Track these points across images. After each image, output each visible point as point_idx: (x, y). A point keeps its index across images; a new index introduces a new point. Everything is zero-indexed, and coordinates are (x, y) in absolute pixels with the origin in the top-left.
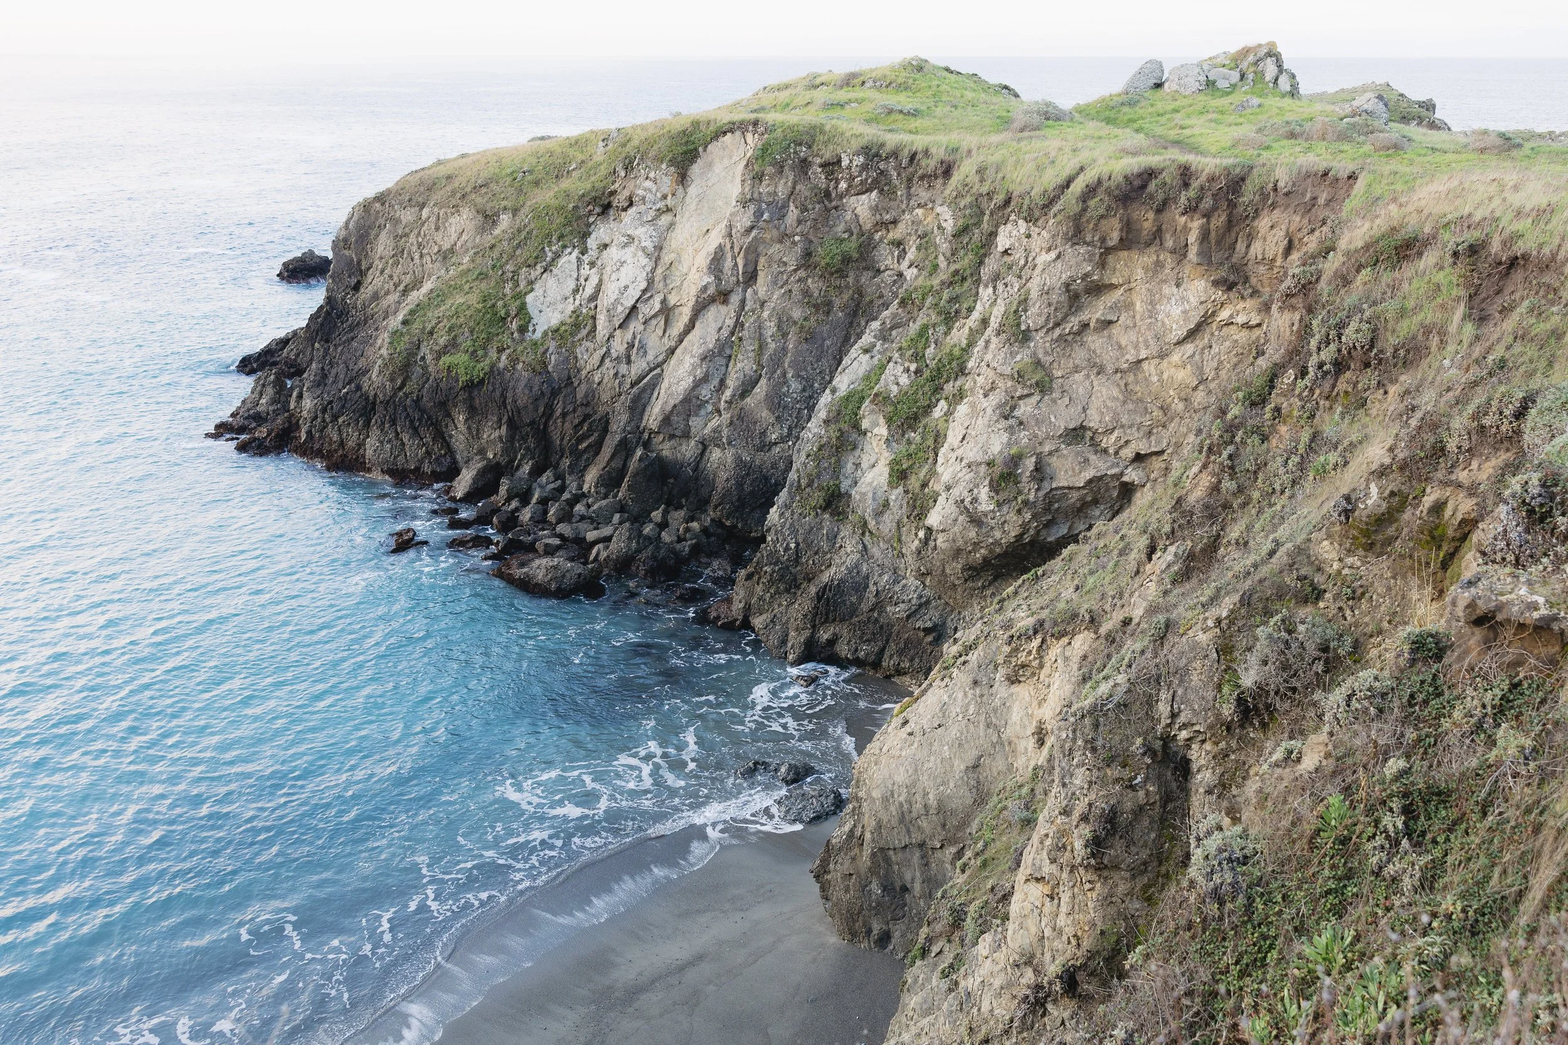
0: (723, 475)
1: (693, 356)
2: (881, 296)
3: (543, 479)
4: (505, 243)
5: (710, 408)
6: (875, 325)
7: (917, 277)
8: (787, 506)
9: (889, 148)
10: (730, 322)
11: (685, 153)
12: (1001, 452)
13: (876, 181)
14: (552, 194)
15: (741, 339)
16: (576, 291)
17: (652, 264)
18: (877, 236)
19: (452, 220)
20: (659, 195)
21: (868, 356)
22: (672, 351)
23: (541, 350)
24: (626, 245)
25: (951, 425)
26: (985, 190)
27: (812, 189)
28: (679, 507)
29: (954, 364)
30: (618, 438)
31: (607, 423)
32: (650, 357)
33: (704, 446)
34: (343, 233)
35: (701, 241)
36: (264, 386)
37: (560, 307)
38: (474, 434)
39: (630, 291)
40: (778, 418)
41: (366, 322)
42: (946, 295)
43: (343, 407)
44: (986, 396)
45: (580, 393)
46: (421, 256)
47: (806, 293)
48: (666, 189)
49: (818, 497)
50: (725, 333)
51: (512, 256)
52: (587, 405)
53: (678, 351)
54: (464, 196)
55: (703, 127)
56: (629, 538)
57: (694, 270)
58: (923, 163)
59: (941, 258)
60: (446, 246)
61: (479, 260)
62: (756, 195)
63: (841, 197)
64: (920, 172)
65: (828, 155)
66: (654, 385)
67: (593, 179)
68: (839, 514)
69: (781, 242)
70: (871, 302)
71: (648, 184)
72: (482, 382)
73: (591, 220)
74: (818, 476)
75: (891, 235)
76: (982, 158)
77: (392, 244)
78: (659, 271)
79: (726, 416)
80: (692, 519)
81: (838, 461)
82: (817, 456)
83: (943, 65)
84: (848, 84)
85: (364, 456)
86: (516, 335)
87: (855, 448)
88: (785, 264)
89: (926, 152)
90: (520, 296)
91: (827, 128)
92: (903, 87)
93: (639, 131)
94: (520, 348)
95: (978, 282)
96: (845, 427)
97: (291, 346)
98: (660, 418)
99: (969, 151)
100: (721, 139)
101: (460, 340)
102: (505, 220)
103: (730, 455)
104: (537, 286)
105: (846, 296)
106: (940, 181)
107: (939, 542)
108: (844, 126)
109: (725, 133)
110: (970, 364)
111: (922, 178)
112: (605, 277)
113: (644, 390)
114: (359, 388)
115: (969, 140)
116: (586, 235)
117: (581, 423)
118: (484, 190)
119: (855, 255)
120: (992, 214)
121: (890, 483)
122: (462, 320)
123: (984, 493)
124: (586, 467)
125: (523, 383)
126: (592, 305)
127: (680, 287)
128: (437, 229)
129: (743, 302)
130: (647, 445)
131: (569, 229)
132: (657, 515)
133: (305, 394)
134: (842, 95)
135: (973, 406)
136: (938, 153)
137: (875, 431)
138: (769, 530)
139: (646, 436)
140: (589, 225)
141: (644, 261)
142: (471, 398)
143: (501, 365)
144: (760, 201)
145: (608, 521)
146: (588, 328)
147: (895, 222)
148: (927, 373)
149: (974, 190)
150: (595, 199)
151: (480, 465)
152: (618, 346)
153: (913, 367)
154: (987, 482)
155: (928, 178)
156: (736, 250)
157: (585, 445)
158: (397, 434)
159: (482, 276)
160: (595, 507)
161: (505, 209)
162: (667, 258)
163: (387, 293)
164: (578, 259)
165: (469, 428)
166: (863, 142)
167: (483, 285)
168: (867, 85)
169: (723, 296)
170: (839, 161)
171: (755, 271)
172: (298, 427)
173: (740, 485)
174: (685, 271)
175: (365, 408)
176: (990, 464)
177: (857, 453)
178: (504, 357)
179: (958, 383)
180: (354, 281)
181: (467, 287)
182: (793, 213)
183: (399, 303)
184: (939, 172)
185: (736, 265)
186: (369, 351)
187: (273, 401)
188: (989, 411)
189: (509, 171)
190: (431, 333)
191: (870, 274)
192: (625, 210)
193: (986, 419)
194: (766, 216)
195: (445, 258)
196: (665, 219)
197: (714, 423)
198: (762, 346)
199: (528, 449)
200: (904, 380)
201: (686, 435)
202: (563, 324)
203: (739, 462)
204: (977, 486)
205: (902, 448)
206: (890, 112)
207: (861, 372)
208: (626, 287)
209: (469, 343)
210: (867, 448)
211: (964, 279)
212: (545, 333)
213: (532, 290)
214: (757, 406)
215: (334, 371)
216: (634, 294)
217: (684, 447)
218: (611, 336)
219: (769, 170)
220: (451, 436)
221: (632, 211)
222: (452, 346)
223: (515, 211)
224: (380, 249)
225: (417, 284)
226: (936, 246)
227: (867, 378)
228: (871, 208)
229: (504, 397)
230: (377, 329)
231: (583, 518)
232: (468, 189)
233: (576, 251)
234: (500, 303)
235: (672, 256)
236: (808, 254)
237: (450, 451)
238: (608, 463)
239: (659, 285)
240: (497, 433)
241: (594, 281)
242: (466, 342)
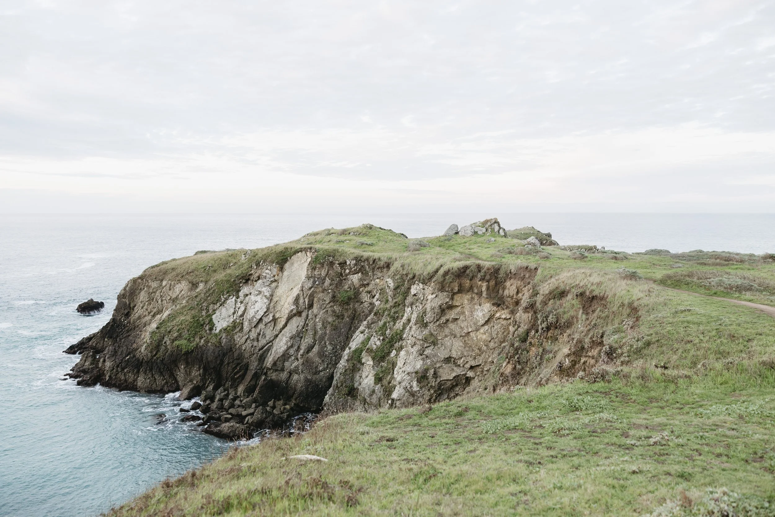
0: (300, 385)
1: (286, 337)
2: (363, 312)
3: (219, 391)
4: (203, 295)
5: (293, 358)
6: (365, 323)
7: (380, 304)
8: (332, 395)
9: (365, 257)
10: (302, 324)
11: (283, 259)
12: (420, 368)
13: (360, 269)
14: (223, 275)
15: (307, 330)
16: (234, 313)
17: (269, 302)
18: (361, 290)
19: (177, 286)
20: (272, 275)
21: (363, 334)
22: (277, 336)
23: (219, 337)
24: (258, 295)
25: (399, 359)
26: (405, 273)
27: (335, 273)
28: (279, 400)
29: (398, 336)
30: (253, 372)
31: (248, 366)
32: (267, 338)
33: (290, 373)
34: (123, 292)
35: (290, 292)
36: (86, 357)
37: (227, 320)
38: (188, 373)
39: (259, 312)
40: (323, 361)
41: (134, 329)
42: (393, 310)
43: (127, 364)
44: (412, 347)
45: (236, 355)
46: (162, 301)
47: (334, 311)
48: (275, 273)
49: (345, 390)
50: (300, 328)
51: (205, 300)
52: (238, 359)
53: (279, 336)
54: (182, 276)
55: (289, 250)
56: (262, 413)
57: (286, 304)
58: (379, 263)
59: (389, 297)
60: (174, 296)
61: (190, 302)
62: (313, 275)
63: (347, 275)
64: (378, 266)
65: (341, 260)
66: (268, 350)
67: (241, 269)
68: (354, 397)
69: (323, 292)
70: (360, 314)
71: (267, 271)
72: (192, 351)
73: (241, 285)
74: (345, 382)
75: (366, 289)
76: (402, 261)
77: (147, 296)
78: (272, 304)
79: (301, 361)
80: (285, 404)
81: (353, 376)
82: (345, 374)
83: (379, 227)
84: (343, 234)
85: (136, 385)
86: (208, 331)
87: (359, 370)
88: (325, 301)
89: (379, 259)
90: (210, 316)
91: (340, 250)
92: (365, 235)
93: (260, 251)
94: (209, 337)
95: (405, 306)
96: (355, 362)
97: (93, 340)
98: (272, 363)
99: (396, 259)
100: (297, 254)
101: (183, 334)
102: (201, 286)
103: (302, 376)
104: (217, 312)
105: (350, 312)
106: (385, 269)
107: (397, 404)
108: (347, 250)
109: (298, 252)
110: (404, 336)
111: (378, 268)
112: (248, 307)
113: (265, 352)
114: (134, 356)
115: (395, 255)
116: (239, 291)
117: (236, 368)
118: (192, 274)
119: (353, 297)
120: (408, 281)
121: (375, 383)
122: (184, 326)
123: (415, 384)
124: (238, 385)
125: (211, 351)
126: (242, 318)
127: (280, 311)
128: (170, 290)
129: (308, 316)
130: (266, 374)
131: (231, 289)
132: (271, 403)
133: (107, 360)
134: (342, 238)
135: (407, 352)
136: (384, 259)
137: (368, 363)
138: (325, 405)
139: (265, 370)
140: (240, 287)
141: (266, 301)
142: (187, 359)
143: (201, 344)
144: (315, 277)
145: (250, 407)
146: (239, 328)
147: (368, 284)
148: (387, 340)
149: (401, 273)
150: (243, 277)
151: (191, 386)
152: (253, 335)
153: (381, 338)
154: (416, 379)
155: (381, 268)
156: (305, 296)
157: (238, 376)
158: (153, 375)
159: (192, 309)
160: (244, 401)
161: (202, 281)
162: (275, 299)
163: (145, 316)
164: (235, 300)
165: (186, 371)
166: (355, 255)
167: (193, 312)
168: (351, 234)
169: (299, 314)
170: (346, 262)
171: (313, 303)
172: (104, 374)
173: (307, 388)
174: (282, 304)
175: (137, 364)
176: (416, 373)
177: (360, 372)
178: (202, 341)
179: (400, 343)
180: (126, 311)
181: (185, 313)
182: (328, 282)
183: (151, 320)
184: (385, 266)
185: (305, 301)
186: (138, 340)
187: (91, 364)
188: (415, 353)
189: (203, 266)
190: (170, 332)
191: (359, 304)
192: (256, 281)
193: (414, 356)
194: (317, 283)
195: (173, 301)
196: (274, 285)
197: (296, 363)
198: (315, 333)
199: (212, 379)
200: (378, 343)
201: (283, 370)
202: (228, 326)
203: (306, 380)
204: (412, 381)
205: (379, 369)
206: (362, 244)
207: (360, 341)
208: (258, 311)
209: (187, 335)
210: (364, 370)
211: (399, 305)
212: (221, 331)
213: (215, 313)
214: (314, 356)
215: (120, 350)
216: (261, 313)
217: (281, 375)
218: (250, 331)
219: (318, 266)
220: (177, 375)
221: (260, 281)
222: (180, 336)
223: (206, 282)
224: (141, 298)
225: (160, 312)
226: (387, 293)
227: (363, 343)
228: (358, 279)
229: (202, 357)
230: (141, 331)
231: (239, 406)
232: (184, 274)
233: (235, 297)
234: (201, 319)
235: (277, 299)
236: (334, 297)
237: (177, 381)
238: (249, 383)
239: (271, 309)
240: (198, 373)
241: (242, 309)
242: (186, 334)
